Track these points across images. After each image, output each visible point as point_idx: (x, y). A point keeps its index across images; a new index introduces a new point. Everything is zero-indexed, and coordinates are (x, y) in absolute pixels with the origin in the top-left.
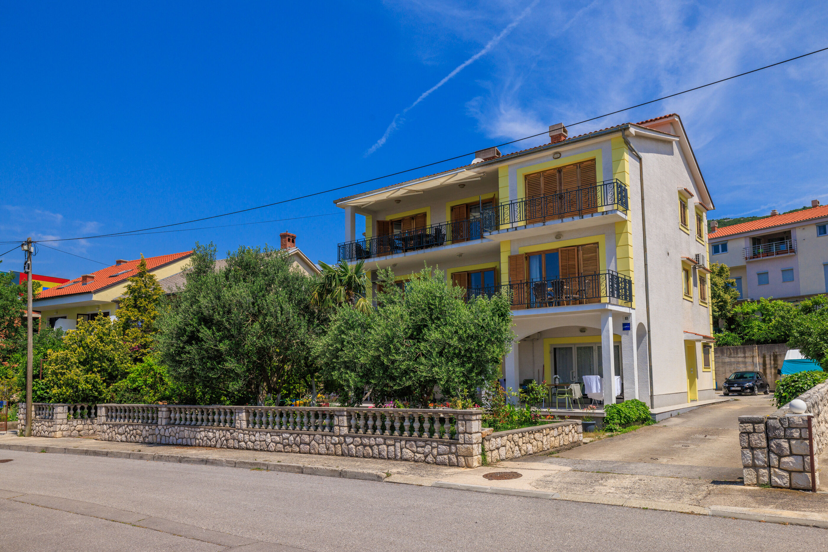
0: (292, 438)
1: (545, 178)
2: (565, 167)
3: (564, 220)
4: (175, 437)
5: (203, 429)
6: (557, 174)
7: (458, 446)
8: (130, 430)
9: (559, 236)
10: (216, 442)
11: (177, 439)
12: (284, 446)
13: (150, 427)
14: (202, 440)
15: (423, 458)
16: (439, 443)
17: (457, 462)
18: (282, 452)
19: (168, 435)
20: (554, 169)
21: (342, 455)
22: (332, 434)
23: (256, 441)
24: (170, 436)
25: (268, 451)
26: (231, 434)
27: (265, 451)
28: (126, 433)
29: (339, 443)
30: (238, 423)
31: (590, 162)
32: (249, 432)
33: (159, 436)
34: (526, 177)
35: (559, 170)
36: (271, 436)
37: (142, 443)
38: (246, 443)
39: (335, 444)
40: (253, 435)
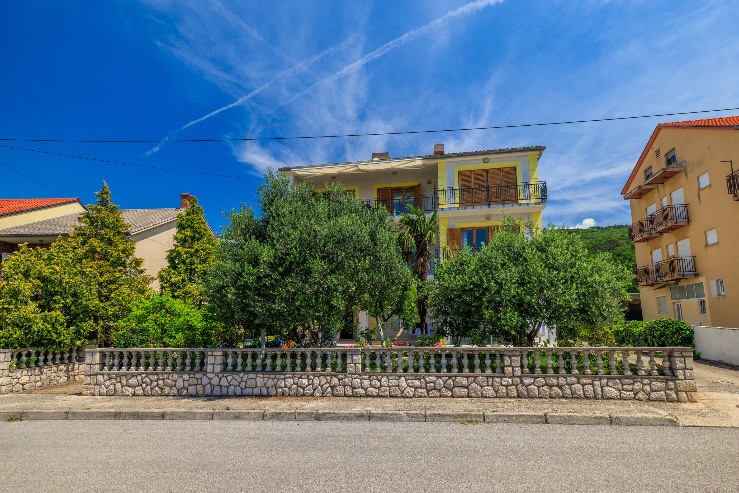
0: (440, 381)
1: (475, 175)
2: (491, 169)
3: (505, 205)
4: (239, 386)
5: (290, 376)
6: (485, 174)
7: (677, 381)
8: (152, 381)
9: (488, 218)
10: (314, 390)
11: (242, 389)
12: (428, 391)
13: (192, 376)
14: (289, 389)
15: (633, 396)
16: (652, 380)
17: (678, 397)
18: (425, 397)
19: (227, 384)
20: (482, 170)
21: (519, 397)
22: (503, 375)
23: (381, 386)
24: (230, 385)
25: (403, 397)
26: (340, 380)
27: (398, 397)
28: (144, 385)
29: (513, 384)
30: (351, 367)
31: (510, 169)
32: (370, 376)
33: (209, 386)
34: (459, 172)
35: (487, 171)
36: (406, 380)
37: (175, 396)
38: (365, 390)
39: (507, 386)
40: (377, 379)
